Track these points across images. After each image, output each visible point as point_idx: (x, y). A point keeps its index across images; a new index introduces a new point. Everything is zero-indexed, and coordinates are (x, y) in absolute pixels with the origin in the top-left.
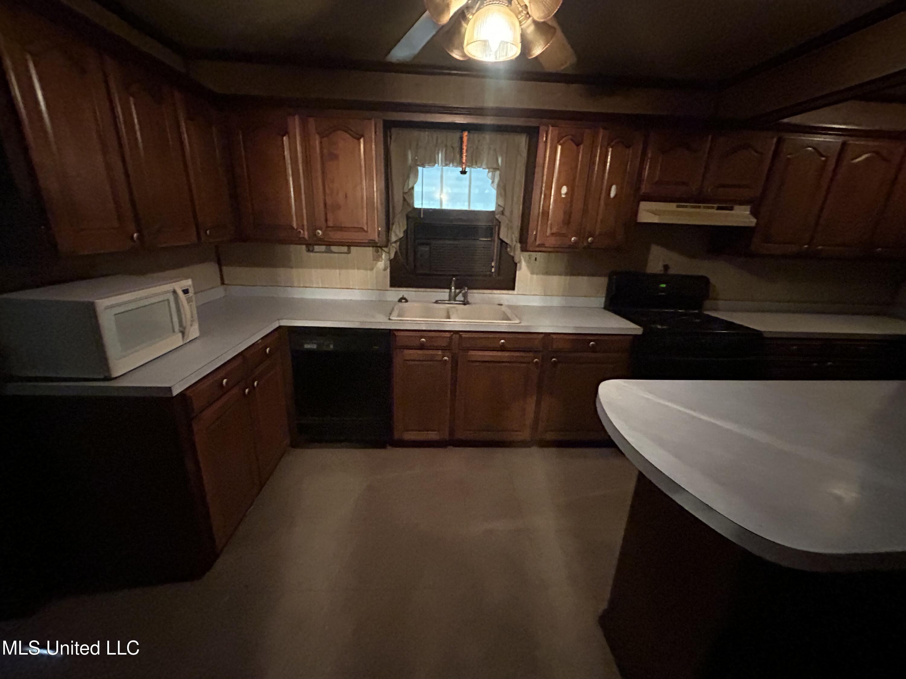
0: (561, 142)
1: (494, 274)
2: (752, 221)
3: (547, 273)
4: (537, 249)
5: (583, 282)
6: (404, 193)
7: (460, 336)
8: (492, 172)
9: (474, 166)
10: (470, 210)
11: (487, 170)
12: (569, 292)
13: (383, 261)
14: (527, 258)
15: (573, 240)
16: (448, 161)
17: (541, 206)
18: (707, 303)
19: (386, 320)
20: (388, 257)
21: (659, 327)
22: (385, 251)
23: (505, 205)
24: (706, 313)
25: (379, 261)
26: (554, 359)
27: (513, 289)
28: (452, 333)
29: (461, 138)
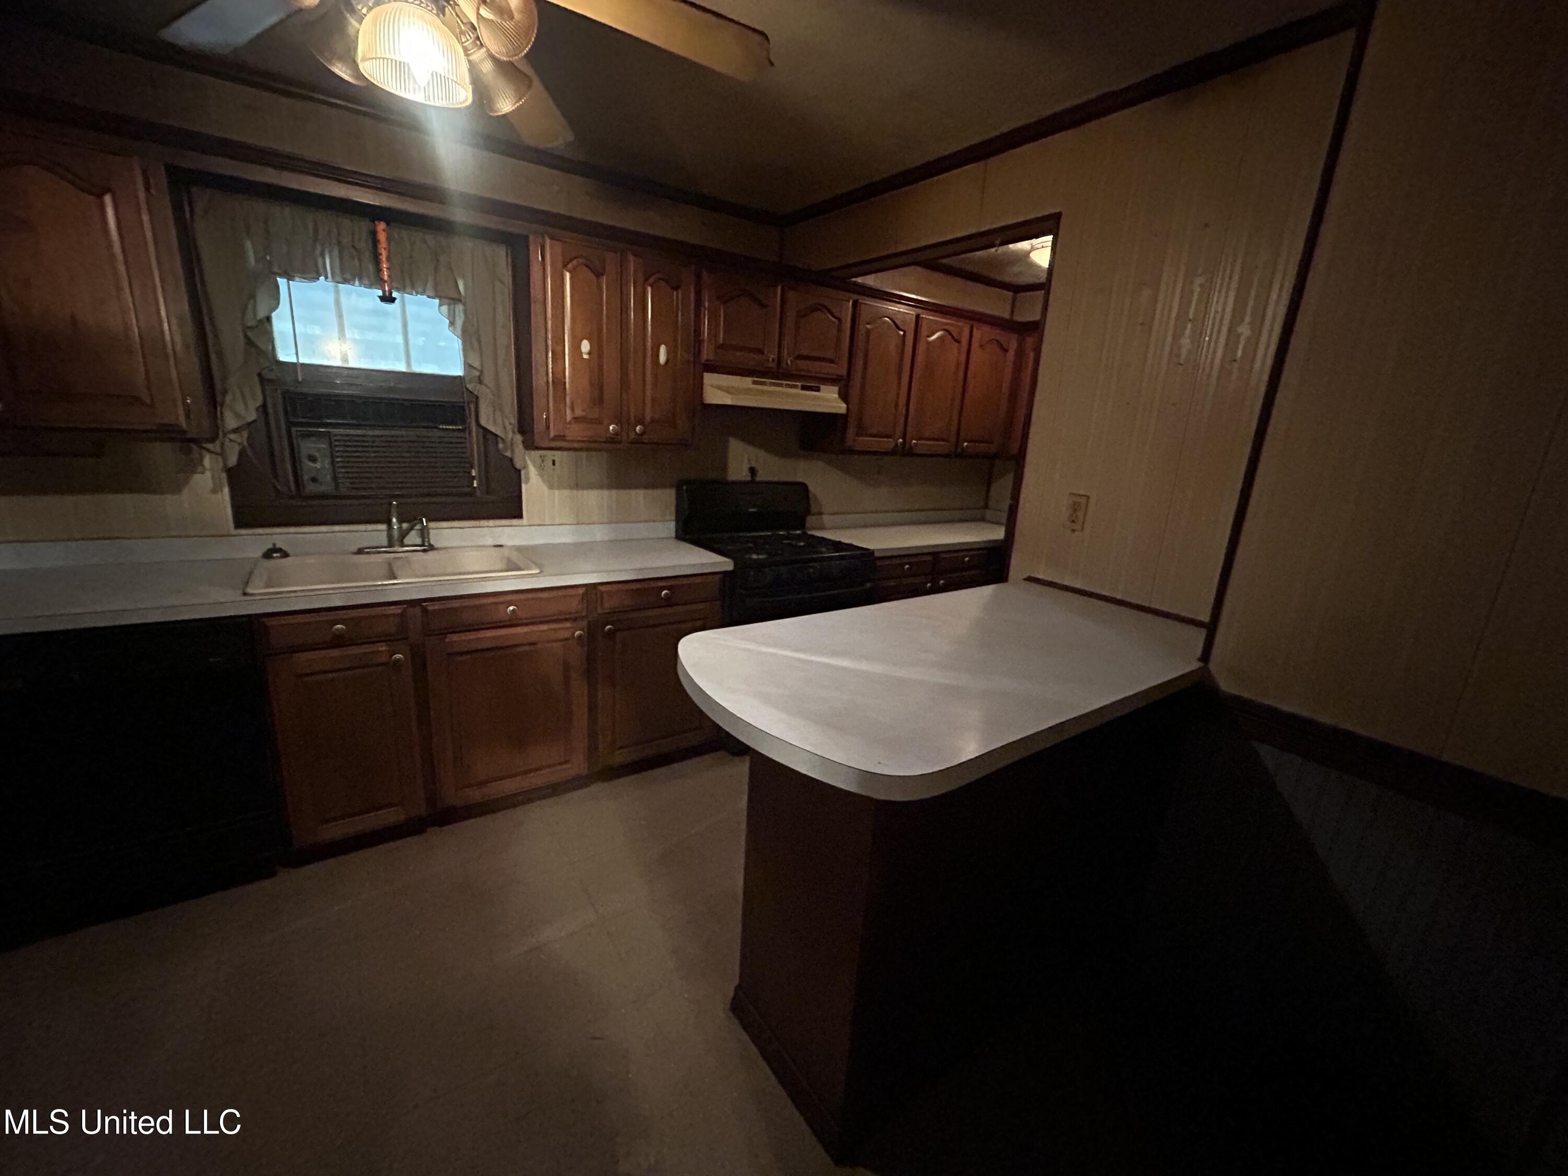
0: (570, 266)
1: (478, 491)
2: (840, 407)
3: (577, 486)
4: (553, 444)
5: (638, 497)
6: (246, 329)
7: (425, 611)
8: (449, 305)
9: (408, 290)
10: (411, 372)
11: (437, 301)
12: (618, 517)
13: (208, 474)
14: (539, 461)
15: (612, 430)
16: (346, 275)
17: (550, 370)
18: (811, 520)
19: (237, 596)
20: (221, 465)
21: (755, 556)
22: (208, 451)
23: (482, 365)
24: (810, 533)
25: (194, 472)
26: (608, 627)
27: (519, 516)
28: (405, 606)
29: (373, 234)
